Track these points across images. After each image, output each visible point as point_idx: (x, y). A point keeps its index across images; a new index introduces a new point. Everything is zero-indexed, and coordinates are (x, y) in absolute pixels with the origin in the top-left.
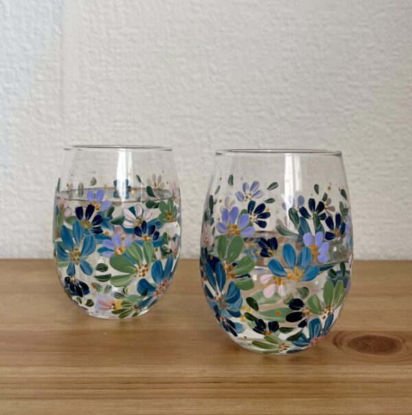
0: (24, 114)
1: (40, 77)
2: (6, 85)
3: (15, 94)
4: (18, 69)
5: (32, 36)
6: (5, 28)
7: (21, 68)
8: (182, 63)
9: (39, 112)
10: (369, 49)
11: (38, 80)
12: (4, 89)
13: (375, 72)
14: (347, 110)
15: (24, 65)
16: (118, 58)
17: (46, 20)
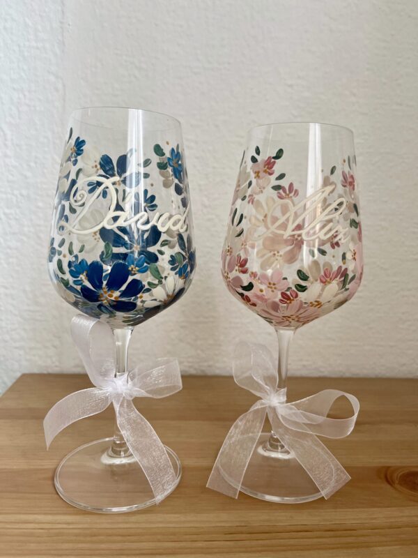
0: (25, 239)
4: (19, 196)
12: (5, 214)
17: (46, 149)
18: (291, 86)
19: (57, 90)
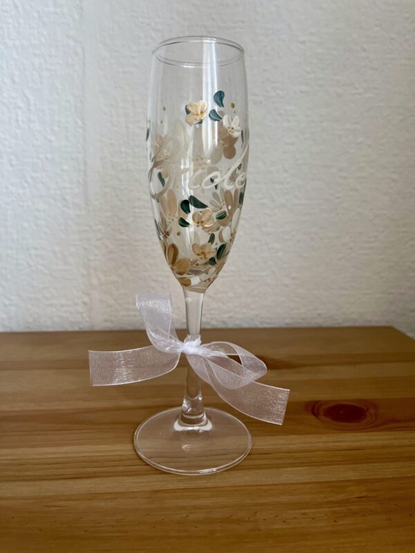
0: (52, 201)
1: (65, 167)
2: (33, 175)
4: (44, 160)
6: (31, 121)
7: (47, 159)
9: (65, 199)
10: (359, 144)
11: (63, 170)
13: (363, 164)
15: (49, 156)
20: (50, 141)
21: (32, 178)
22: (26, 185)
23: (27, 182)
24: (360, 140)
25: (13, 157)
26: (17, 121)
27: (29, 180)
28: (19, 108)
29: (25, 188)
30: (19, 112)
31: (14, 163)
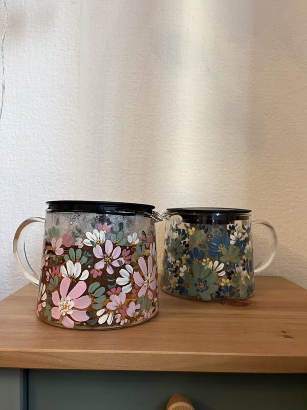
1: (65, 183)
2: (49, 187)
3: (54, 191)
5: (63, 164)
6: (50, 161)
7: (57, 179)
8: (134, 178)
10: (224, 172)
11: (65, 185)
13: (227, 183)
14: (213, 201)
16: (104, 175)
17: (69, 156)
18: (191, 121)
19: (75, 129)
20: (59, 171)
21: (48, 189)
22: (45, 192)
23: (46, 191)
24: (224, 170)
25: (40, 178)
26: (43, 160)
27: (47, 190)
28: (45, 154)
29: (44, 194)
30: (45, 156)
31: (40, 181)
